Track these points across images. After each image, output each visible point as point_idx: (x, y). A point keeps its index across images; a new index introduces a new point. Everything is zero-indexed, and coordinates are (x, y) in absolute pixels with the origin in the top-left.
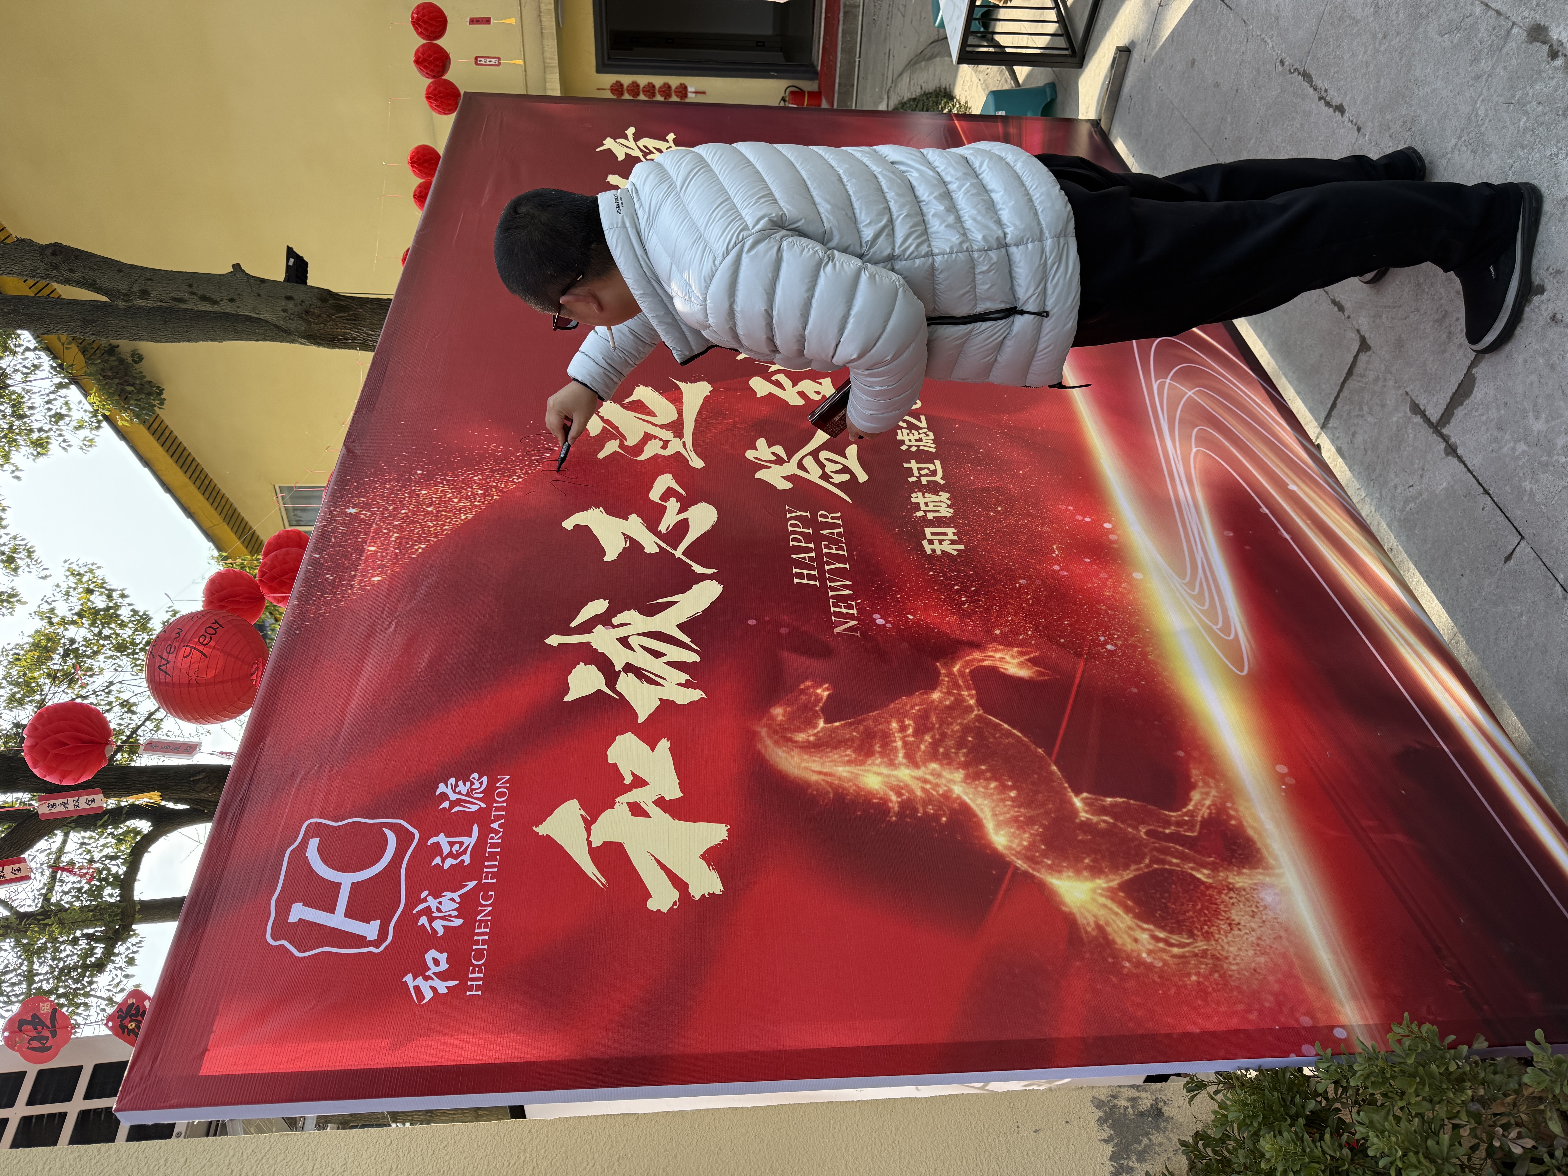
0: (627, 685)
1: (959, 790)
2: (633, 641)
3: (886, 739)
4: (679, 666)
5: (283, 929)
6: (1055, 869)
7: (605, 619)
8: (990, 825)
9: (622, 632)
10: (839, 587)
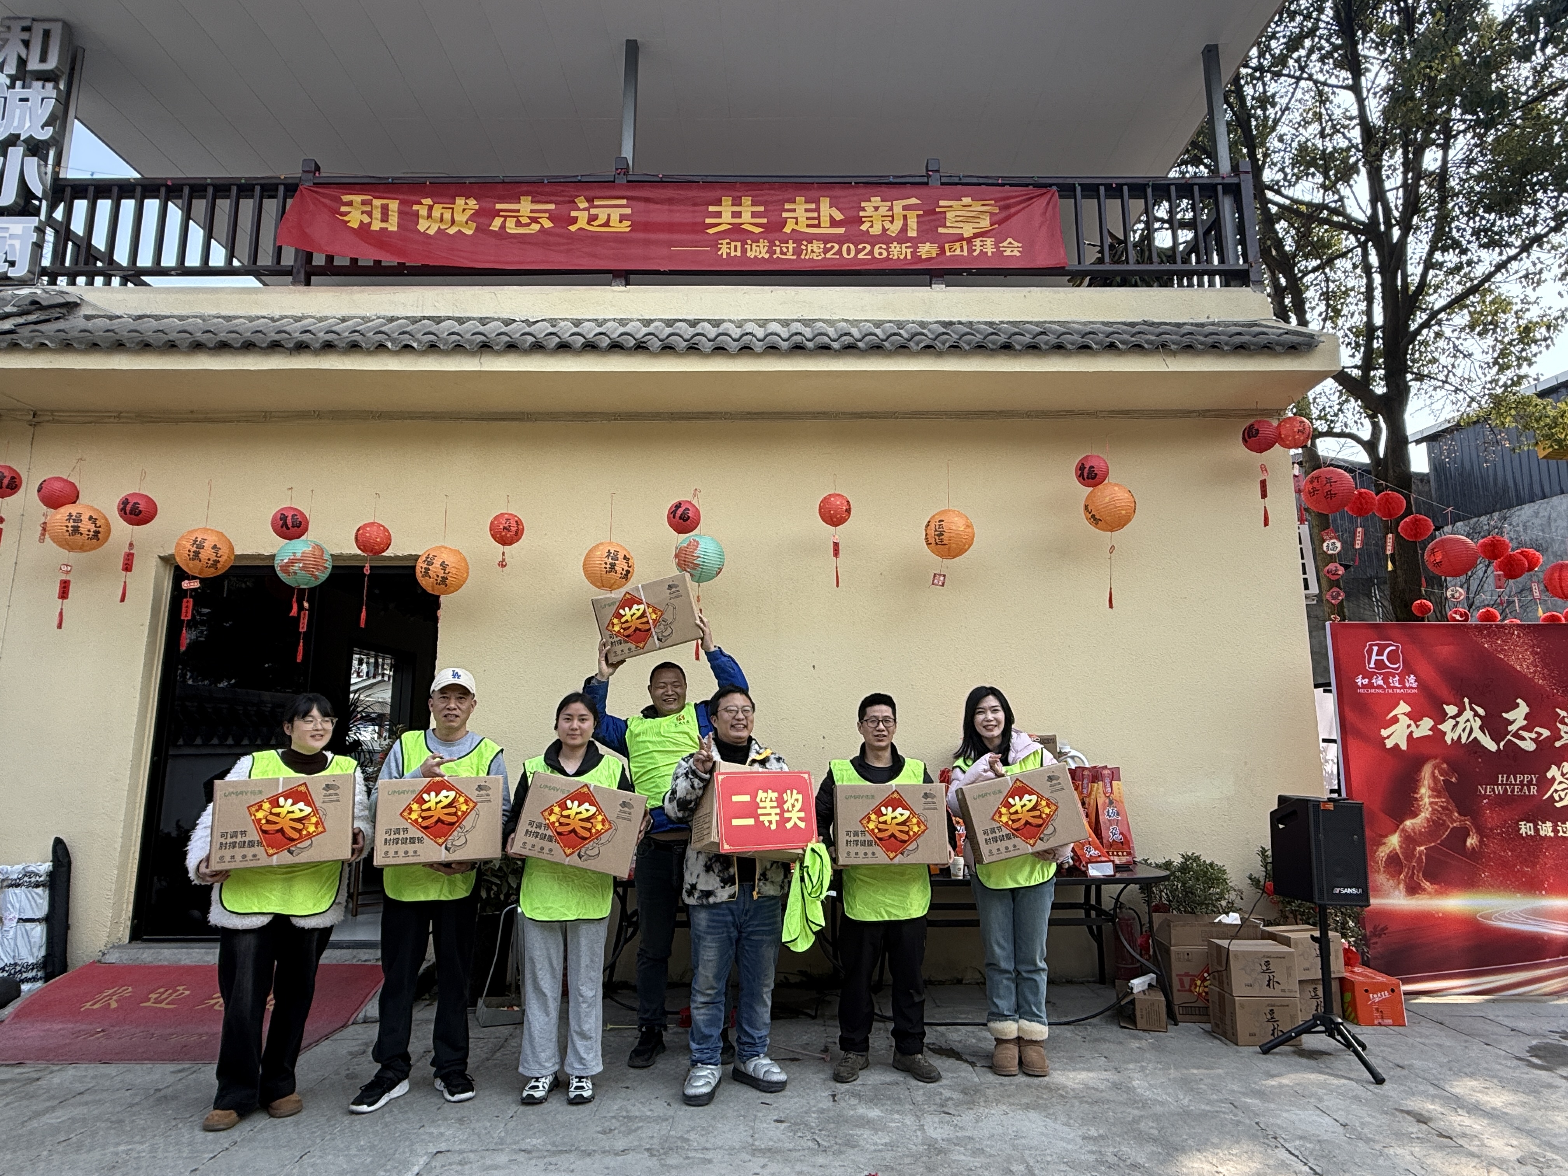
0: (1452, 722)
1: (1423, 814)
2: (1468, 724)
3: (1438, 797)
4: (1460, 737)
5: (1371, 646)
6: (1400, 836)
7: (1476, 714)
8: (1413, 821)
9: (1472, 720)
10: (1499, 790)
